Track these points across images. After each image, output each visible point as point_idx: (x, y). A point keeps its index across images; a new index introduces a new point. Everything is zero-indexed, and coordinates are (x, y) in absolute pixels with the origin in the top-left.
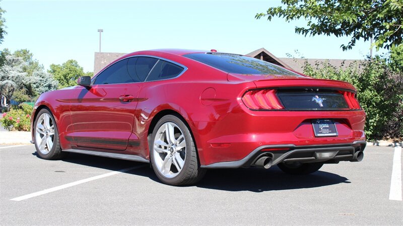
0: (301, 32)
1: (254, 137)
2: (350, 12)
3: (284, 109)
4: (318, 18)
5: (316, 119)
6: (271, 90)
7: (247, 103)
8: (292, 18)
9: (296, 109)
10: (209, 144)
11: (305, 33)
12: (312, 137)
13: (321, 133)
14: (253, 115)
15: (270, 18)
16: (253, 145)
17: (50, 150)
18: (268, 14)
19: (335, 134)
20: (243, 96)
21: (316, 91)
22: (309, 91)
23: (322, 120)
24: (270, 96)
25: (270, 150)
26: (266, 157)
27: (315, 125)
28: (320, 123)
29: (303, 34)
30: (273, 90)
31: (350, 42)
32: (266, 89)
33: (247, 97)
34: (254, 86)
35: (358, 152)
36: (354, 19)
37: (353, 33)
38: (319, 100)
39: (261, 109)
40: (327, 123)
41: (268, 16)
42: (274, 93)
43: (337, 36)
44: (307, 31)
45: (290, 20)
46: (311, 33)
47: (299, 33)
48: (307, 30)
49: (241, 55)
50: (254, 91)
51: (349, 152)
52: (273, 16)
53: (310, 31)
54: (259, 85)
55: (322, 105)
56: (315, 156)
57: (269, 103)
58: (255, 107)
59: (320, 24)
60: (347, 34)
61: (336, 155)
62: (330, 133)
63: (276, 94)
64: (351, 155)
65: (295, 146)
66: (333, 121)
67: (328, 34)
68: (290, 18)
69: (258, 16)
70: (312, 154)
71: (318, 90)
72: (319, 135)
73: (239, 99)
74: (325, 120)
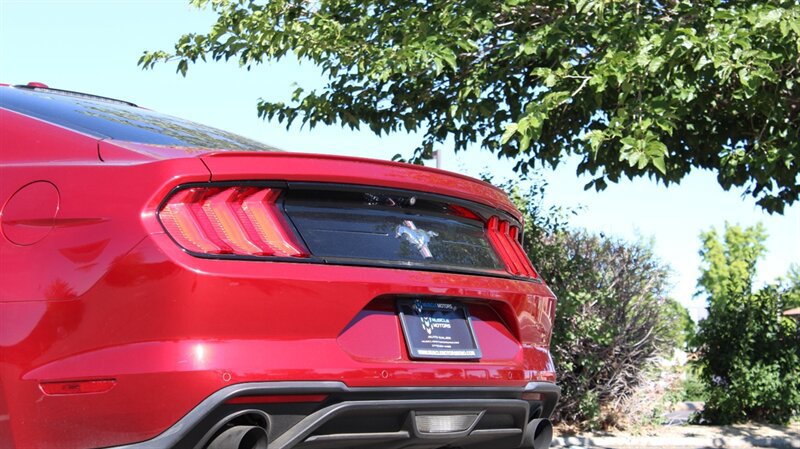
0: (276, 116)
1: (200, 354)
2: (435, 39)
3: (305, 258)
4: (328, 71)
5: (412, 299)
6: (261, 188)
7: (178, 231)
8: (257, 57)
9: (348, 260)
10: (35, 382)
11: (286, 120)
12: (399, 360)
13: (428, 346)
14: (198, 271)
15: (183, 66)
16: (198, 384)
18: (179, 53)
19: (471, 353)
20: (161, 208)
21: (408, 205)
22: (383, 203)
23: (429, 304)
24: (257, 210)
25: (261, 400)
26: (246, 429)
27: (411, 317)
28: (425, 313)
29: (281, 119)
30: (266, 192)
31: (419, 149)
32: (244, 187)
33: (176, 210)
34: (201, 172)
35: (536, 422)
36: (448, 60)
39: (227, 254)
40: (445, 313)
41: (177, 60)
42: (271, 202)
43: (378, 132)
44: (292, 113)
45: (251, 62)
46: (305, 120)
47: (270, 117)
48: (293, 110)
50: (202, 189)
51: (508, 419)
52: (194, 59)
53: (302, 114)
54: (221, 170)
55: (428, 253)
56: (410, 428)
57: (253, 235)
58: (206, 247)
59: (332, 91)
61: (475, 428)
62: (454, 347)
63: (279, 206)
64: (519, 430)
65: (345, 388)
66: (465, 307)
67: (354, 125)
68: (254, 55)
69: (148, 61)
70: (402, 419)
71: (412, 201)
72: (422, 353)
73: (146, 215)
74: (439, 306)
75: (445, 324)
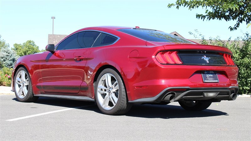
0: (201, 18)
1: (163, 82)
2: (233, 3)
3: (182, 64)
4: (212, 7)
5: (204, 71)
6: (175, 51)
7: (159, 60)
8: (193, 7)
9: (191, 64)
10: (134, 86)
11: (203, 19)
12: (201, 83)
13: (208, 80)
14: (163, 67)
15: (178, 7)
16: (163, 87)
17: (25, 95)
18: (177, 4)
19: (217, 81)
20: (156, 55)
21: (204, 53)
22: (200, 52)
23: (208, 72)
24: (174, 55)
25: (174, 90)
26: (171, 95)
27: (204, 75)
28: (207, 74)
29: (202, 19)
30: (175, 52)
31: (236, 25)
32: (171, 51)
33: (159, 56)
34: (163, 49)
35: (233, 94)
36: (236, 7)
37: (238, 18)
38: (206, 59)
39: (168, 64)
40: (211, 73)
41: (176, 6)
42: (177, 53)
43: (227, 21)
44: (204, 17)
45: (191, 8)
46: (207, 18)
47: (199, 18)
48: (205, 16)
49: (155, 30)
50: (163, 52)
51: (226, 93)
52: (180, 5)
53: (207, 17)
54: (167, 48)
55: (208, 62)
56: (204, 95)
57: (173, 60)
58: (164, 62)
59: (214, 11)
60: (234, 19)
61: (218, 95)
62: (213, 80)
63: (178, 54)
64: (228, 96)
65: (190, 88)
66: (215, 72)
67: (220, 19)
68: (192, 7)
69: (170, 6)
70: (202, 93)
71: (205, 52)
72: (206, 81)
73: (153, 57)
74: (210, 72)
75: (212, 76)
